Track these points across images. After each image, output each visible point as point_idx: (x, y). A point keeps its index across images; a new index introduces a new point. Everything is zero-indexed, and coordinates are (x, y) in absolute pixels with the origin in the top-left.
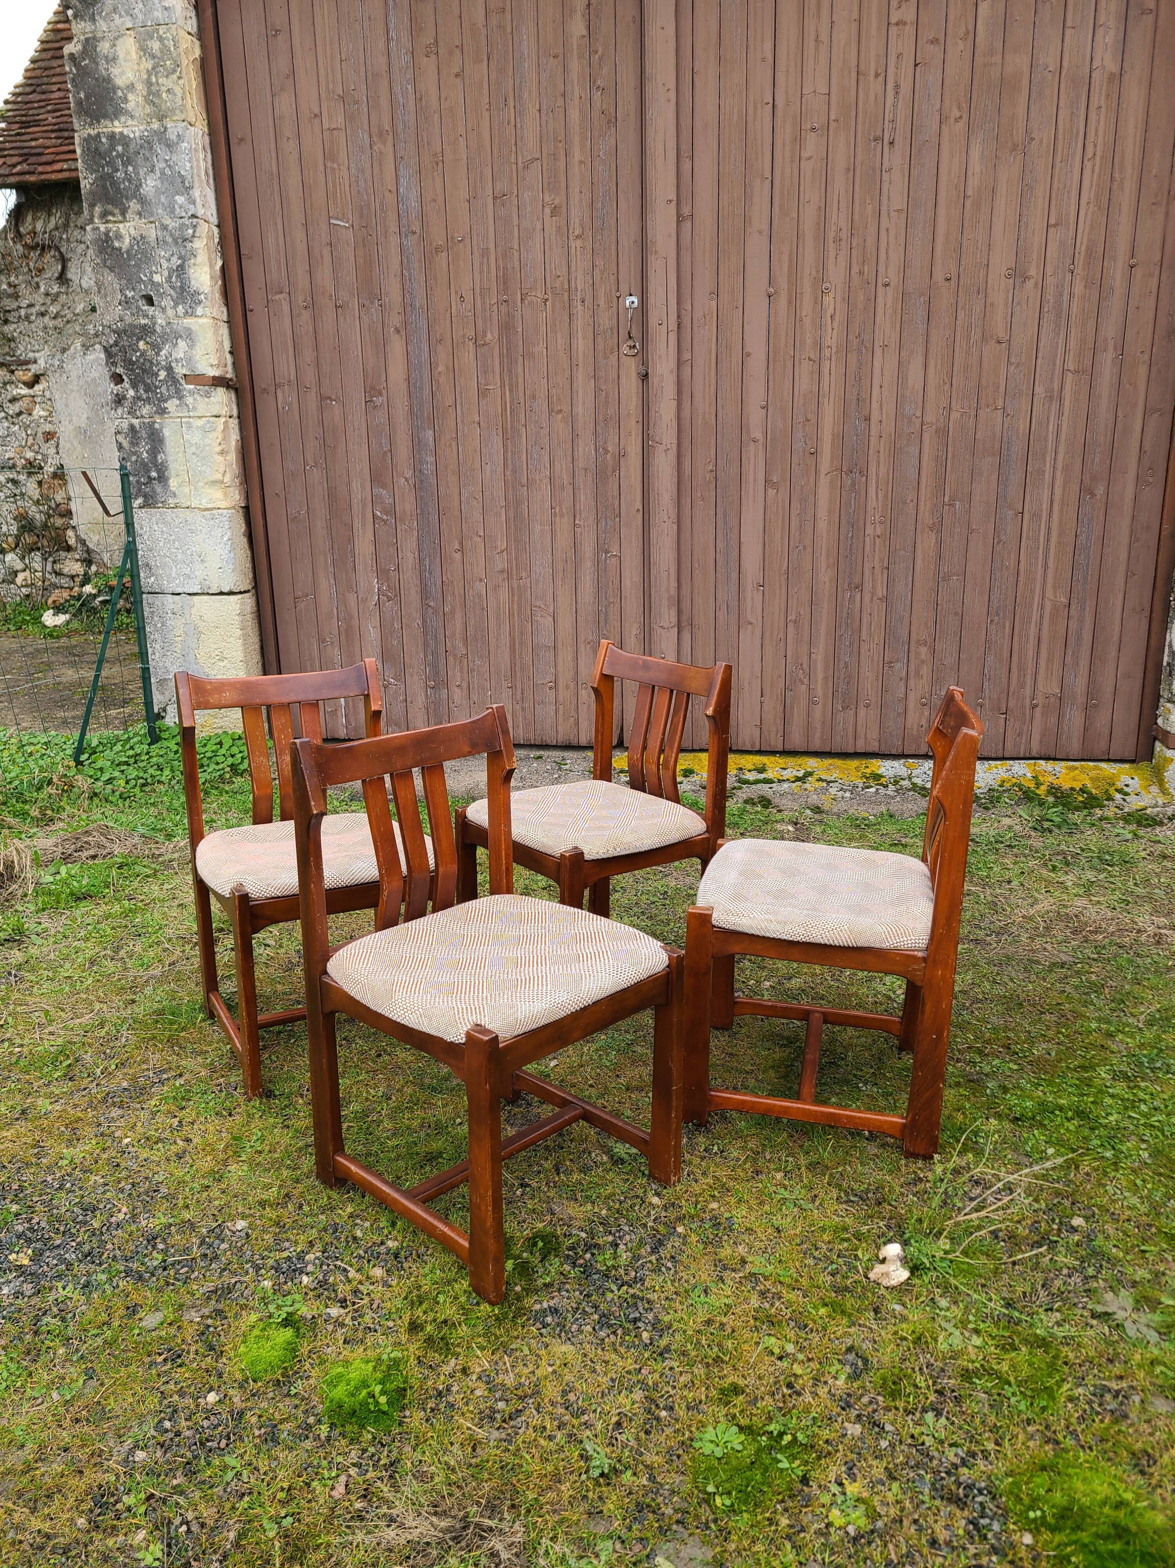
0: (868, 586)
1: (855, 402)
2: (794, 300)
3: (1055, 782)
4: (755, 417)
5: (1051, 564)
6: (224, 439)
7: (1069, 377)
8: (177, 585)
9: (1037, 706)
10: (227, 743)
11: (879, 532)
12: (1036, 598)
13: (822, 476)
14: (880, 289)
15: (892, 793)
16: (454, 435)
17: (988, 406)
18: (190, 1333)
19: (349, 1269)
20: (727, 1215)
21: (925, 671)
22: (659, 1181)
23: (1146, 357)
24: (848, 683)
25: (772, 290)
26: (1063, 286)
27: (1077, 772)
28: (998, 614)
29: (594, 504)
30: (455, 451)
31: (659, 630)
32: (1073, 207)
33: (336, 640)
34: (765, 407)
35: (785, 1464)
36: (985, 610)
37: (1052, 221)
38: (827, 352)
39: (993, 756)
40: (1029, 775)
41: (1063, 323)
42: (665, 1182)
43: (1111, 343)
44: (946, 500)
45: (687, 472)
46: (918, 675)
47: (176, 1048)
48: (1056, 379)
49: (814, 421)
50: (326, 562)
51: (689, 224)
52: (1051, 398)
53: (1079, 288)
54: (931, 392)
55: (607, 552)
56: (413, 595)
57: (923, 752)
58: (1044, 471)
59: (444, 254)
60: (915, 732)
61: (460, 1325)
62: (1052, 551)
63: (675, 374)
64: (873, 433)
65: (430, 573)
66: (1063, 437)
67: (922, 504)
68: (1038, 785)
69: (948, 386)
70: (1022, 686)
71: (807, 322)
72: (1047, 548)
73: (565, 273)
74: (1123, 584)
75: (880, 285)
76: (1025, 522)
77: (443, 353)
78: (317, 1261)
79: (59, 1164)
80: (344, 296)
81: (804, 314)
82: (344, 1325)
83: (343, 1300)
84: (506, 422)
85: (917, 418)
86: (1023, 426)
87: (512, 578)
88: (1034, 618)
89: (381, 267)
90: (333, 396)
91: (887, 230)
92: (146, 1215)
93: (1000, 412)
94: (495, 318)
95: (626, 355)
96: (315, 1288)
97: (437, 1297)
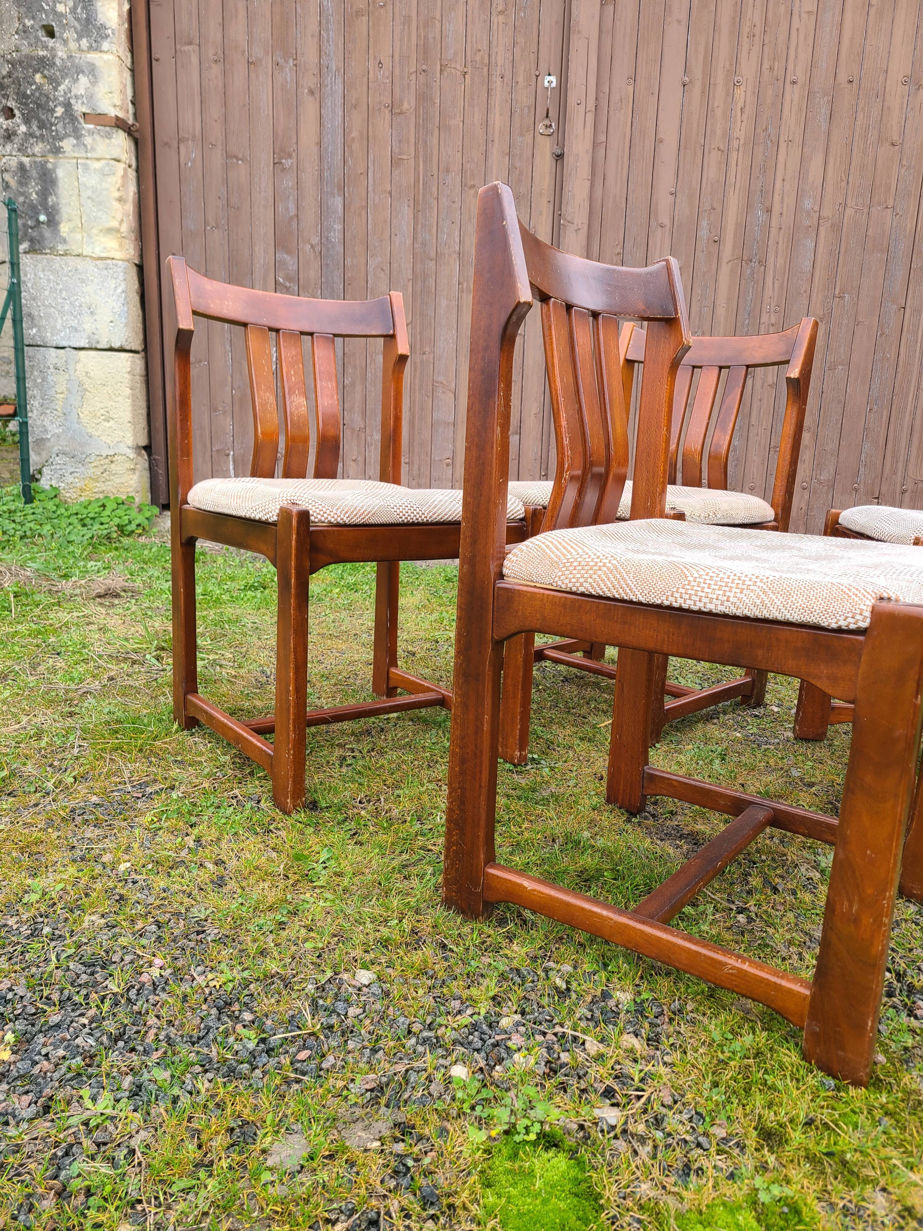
1: (758, 193)
2: (708, 90)
4: (664, 202)
6: (123, 186)
8: (63, 339)
9: (906, 491)
10: (110, 506)
11: (773, 321)
12: (912, 389)
13: (724, 264)
14: (788, 86)
16: (364, 204)
17: (879, 205)
18: (373, 1172)
21: (807, 456)
24: (736, 466)
25: (687, 79)
28: (876, 404)
30: (364, 221)
33: (229, 409)
34: (674, 194)
36: (865, 399)
38: (735, 144)
44: (837, 292)
49: (719, 209)
51: (611, 8)
54: (829, 188)
59: (365, 19)
63: (590, 154)
64: (774, 223)
67: (814, 296)
69: (844, 184)
70: (895, 473)
71: (719, 113)
73: (486, 48)
75: (788, 82)
76: (907, 316)
77: (357, 119)
78: (522, 1029)
79: (25, 900)
80: (258, 52)
81: (716, 105)
82: (642, 1140)
83: (609, 1093)
84: (419, 194)
85: (815, 212)
86: (910, 225)
87: (415, 353)
88: (909, 408)
89: (298, 26)
90: (240, 156)
91: (798, 30)
92: (200, 969)
93: (889, 211)
94: (413, 87)
95: (541, 134)
96: (548, 1076)
97: (766, 1080)
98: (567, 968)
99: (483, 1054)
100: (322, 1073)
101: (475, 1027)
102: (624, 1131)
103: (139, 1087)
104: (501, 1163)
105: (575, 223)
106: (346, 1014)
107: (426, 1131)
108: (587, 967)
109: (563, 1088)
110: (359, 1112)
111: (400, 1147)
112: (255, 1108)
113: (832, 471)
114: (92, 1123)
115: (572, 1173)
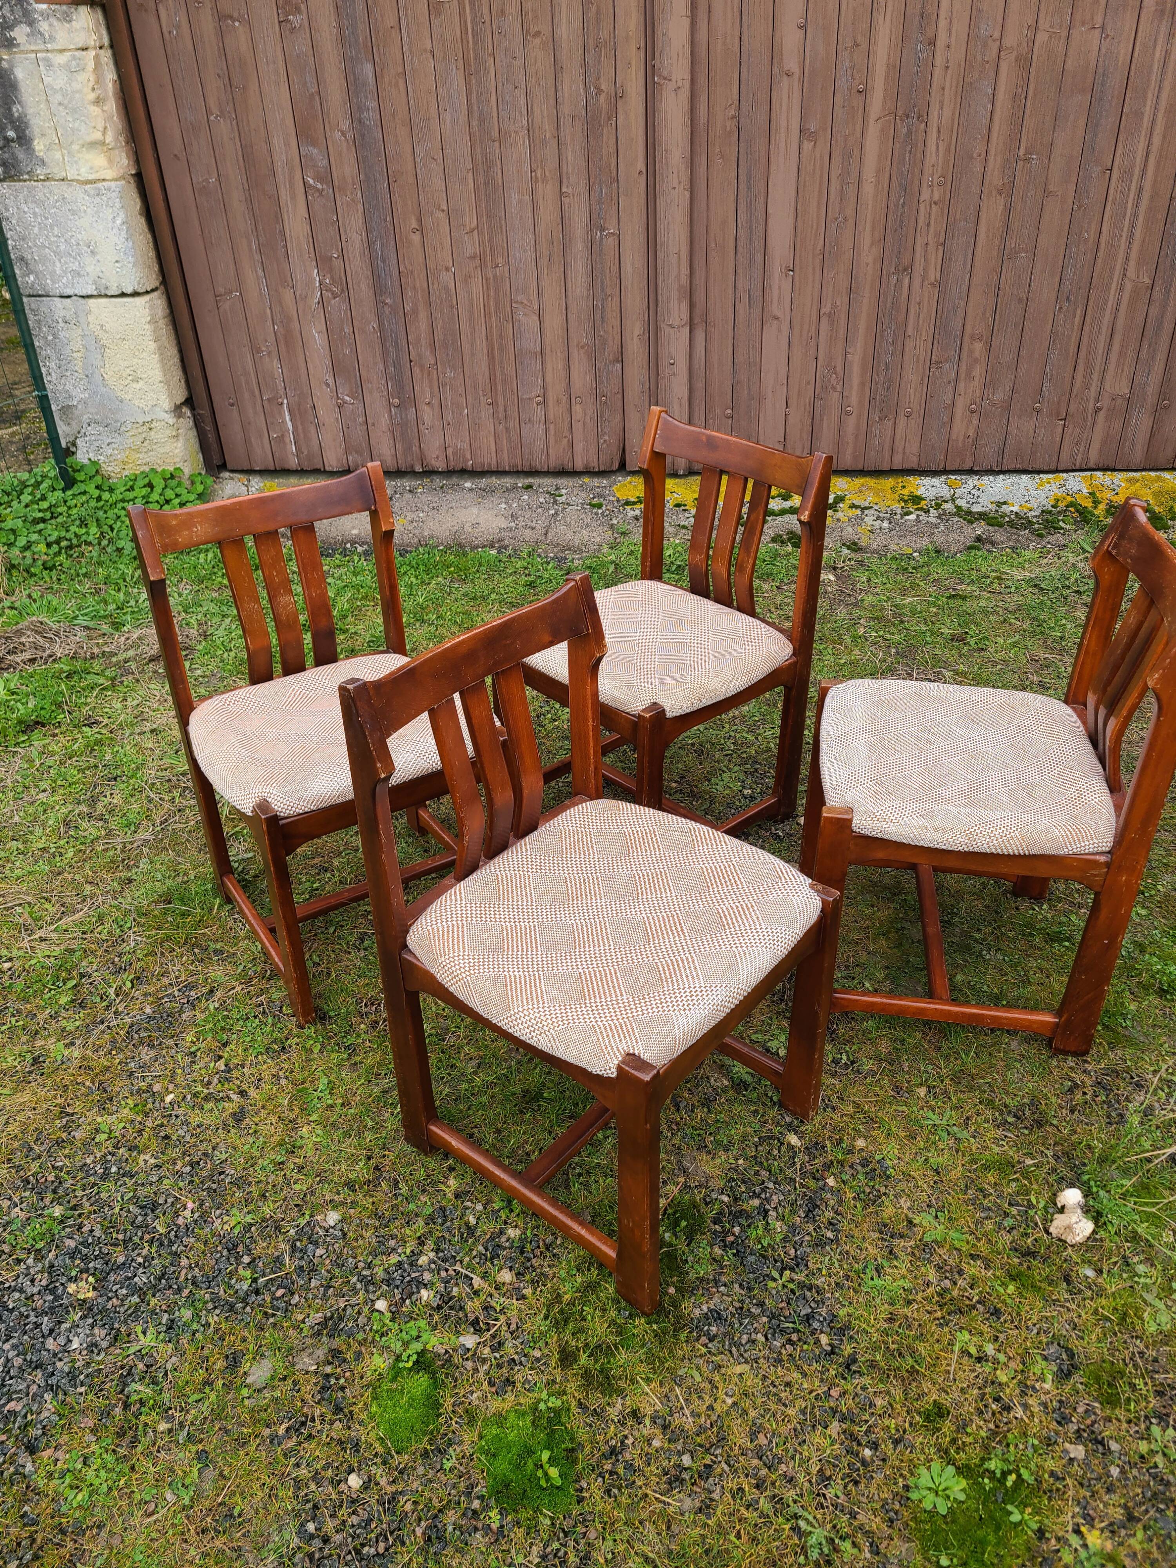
0: (918, 267)
1: (917, 18)
3: (1114, 499)
4: (790, 40)
5: (1138, 235)
6: (97, 82)
8: (66, 286)
9: (1100, 409)
10: (159, 484)
11: (936, 197)
13: (872, 122)
15: (934, 520)
16: (400, 70)
17: (1083, 23)
18: (308, 1389)
19: (472, 1275)
20: (878, 1157)
21: (978, 371)
22: (794, 1113)
24: (888, 388)
27: (1138, 485)
28: (1068, 300)
29: (584, 164)
30: (403, 92)
31: (667, 330)
33: (273, 349)
34: (803, 27)
35: (1016, 1517)
36: (1054, 295)
39: (1046, 468)
40: (1085, 491)
42: (803, 1117)
44: (1022, 152)
45: (703, 120)
46: (970, 377)
47: (196, 950)
49: (864, 46)
50: (250, 249)
52: (1162, 13)
54: (1015, 5)
55: (602, 229)
56: (363, 290)
57: (967, 467)
58: (1143, 113)
60: (960, 445)
61: (617, 1349)
62: (1141, 219)
64: (937, 62)
65: (384, 261)
66: (1171, 66)
67: (991, 159)
68: (1096, 503)
70: (1087, 386)
72: (1134, 218)
76: (1114, 181)
78: (433, 1266)
79: (97, 1140)
82: (484, 1361)
83: (475, 1323)
84: (468, 50)
85: (994, 40)
86: (1124, 51)
87: (486, 266)
88: (1110, 302)
90: (236, 15)
92: (218, 1212)
93: (1097, 33)
96: (439, 1307)
97: (583, 1311)
98: (479, 1207)
99: (400, 1289)
100: (290, 1309)
101: (400, 1264)
102: (475, 1354)
103: (173, 1321)
104: (386, 1383)
105: (674, 80)
106: (314, 1255)
107: (348, 1356)
108: (496, 1206)
109: (446, 1319)
110: (309, 1341)
112: (244, 1340)
113: (1008, 388)
114: (143, 1352)
115: (428, 1390)
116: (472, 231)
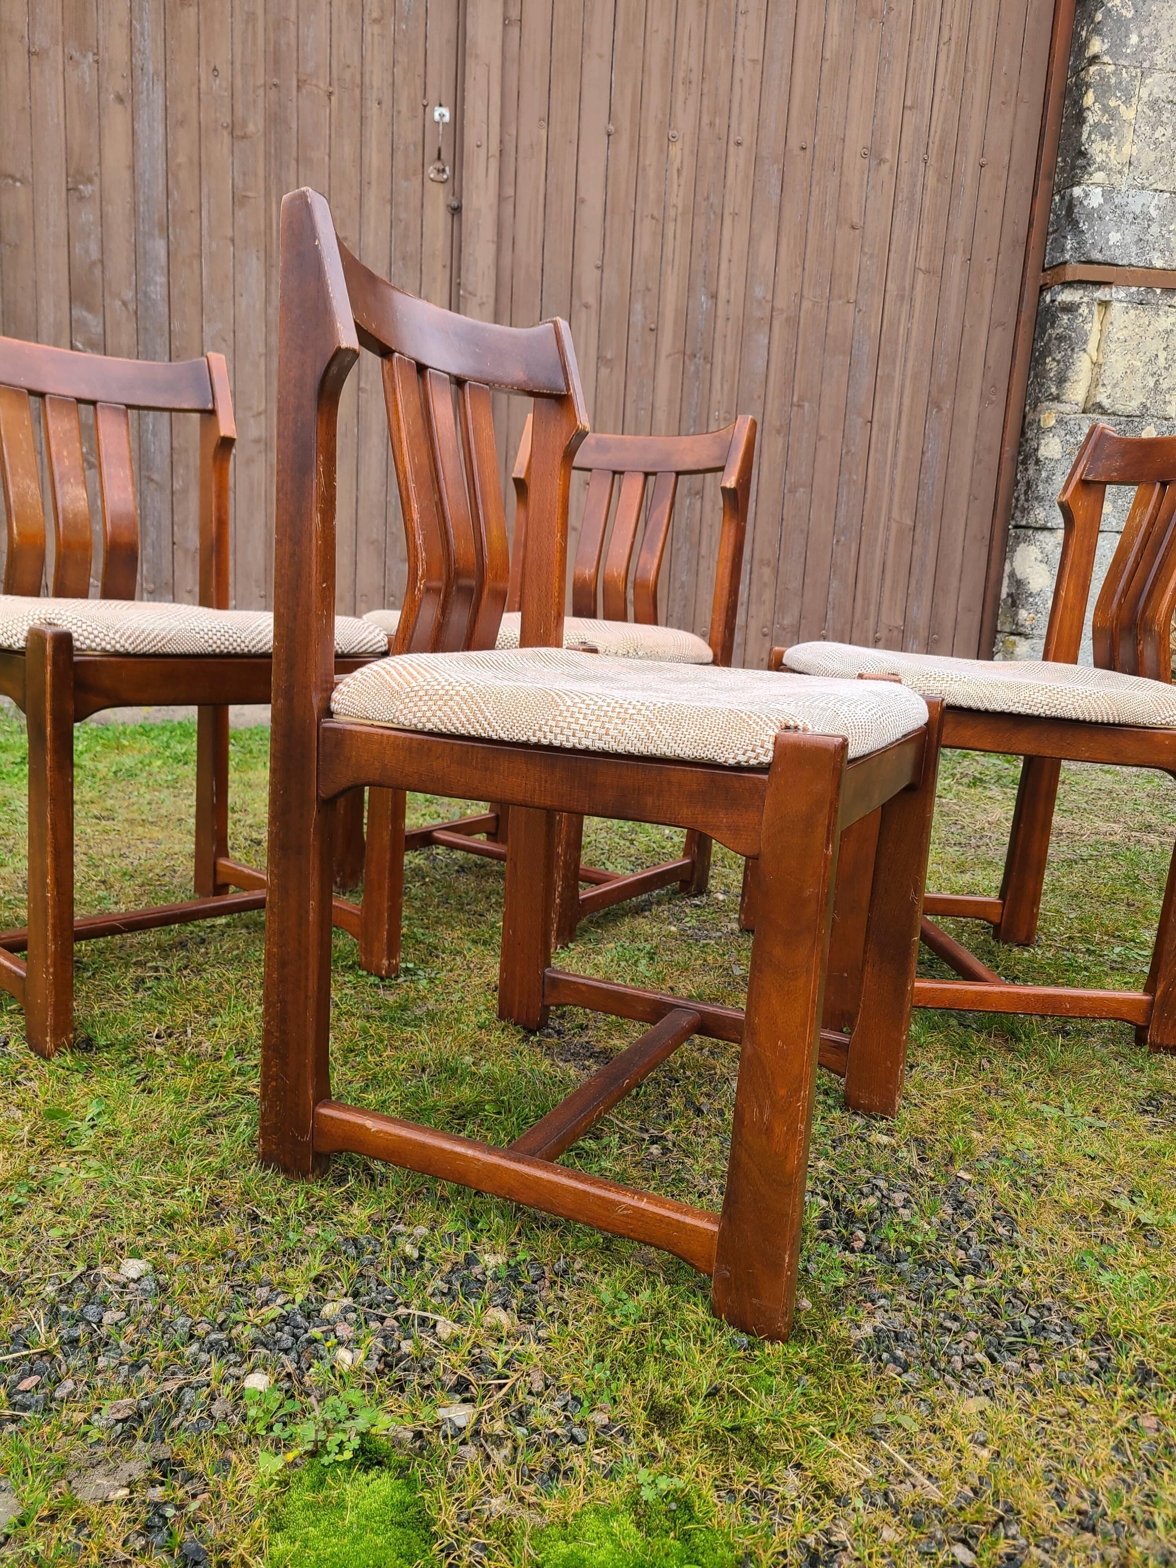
1: (701, 275)
2: (637, 143)
4: (588, 276)
5: (897, 483)
7: (921, 276)
9: (879, 639)
12: (883, 519)
13: (663, 357)
14: (732, 148)
16: (196, 251)
17: (840, 298)
21: (768, 595)
23: (993, 265)
25: (611, 128)
26: (916, 176)
28: (843, 535)
30: (197, 273)
32: (928, 91)
36: (831, 528)
37: (908, 103)
38: (672, 212)
41: (916, 216)
42: (885, 1113)
43: (960, 245)
44: (795, 399)
48: (907, 277)
49: (655, 291)
51: (516, 30)
52: (903, 297)
53: (931, 181)
54: (782, 275)
58: (893, 377)
59: (193, 10)
61: (749, 1393)
62: (899, 470)
63: (495, 211)
64: (721, 312)
66: (913, 342)
67: (769, 401)
69: (800, 270)
70: (866, 617)
71: (651, 172)
72: (894, 465)
73: (357, 64)
74: (965, 509)
75: (731, 142)
76: (874, 432)
77: (185, 140)
78: (352, 1316)
80: (42, 40)
81: (648, 163)
82: (498, 1441)
83: (462, 1386)
84: (271, 243)
85: (767, 302)
86: (874, 325)
88: (880, 541)
89: (100, 12)
90: (18, 176)
91: (741, 81)
93: (852, 306)
94: (261, 104)
95: (432, 180)
96: (380, 1373)
97: (664, 1346)
98: (422, 1230)
99: (293, 1355)
100: (53, 1405)
101: (285, 1320)
102: (476, 1433)
104: (300, 1496)
106: (100, 1321)
107: (199, 1467)
108: (449, 1227)
109: (400, 1386)
110: (103, 1451)
111: (157, 1493)
113: (797, 614)
115: (398, 1496)
116: (259, 414)
